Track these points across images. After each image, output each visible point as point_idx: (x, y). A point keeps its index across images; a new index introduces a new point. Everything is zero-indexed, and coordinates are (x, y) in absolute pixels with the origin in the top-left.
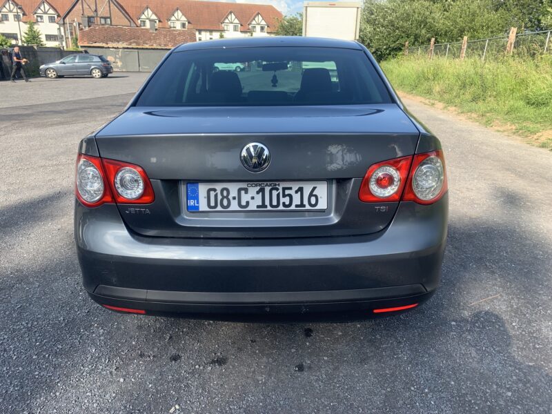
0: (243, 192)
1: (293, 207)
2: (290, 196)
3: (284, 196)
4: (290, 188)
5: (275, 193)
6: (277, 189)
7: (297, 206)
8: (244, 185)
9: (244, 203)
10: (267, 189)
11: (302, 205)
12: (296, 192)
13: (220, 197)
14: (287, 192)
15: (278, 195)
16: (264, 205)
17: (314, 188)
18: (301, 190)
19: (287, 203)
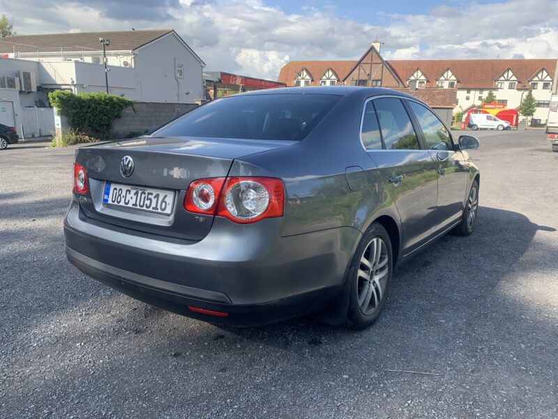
0: (128, 193)
1: (151, 209)
2: (151, 199)
3: (148, 199)
4: (152, 194)
5: (143, 196)
6: (145, 193)
7: (153, 208)
8: (129, 188)
9: (127, 201)
10: (140, 192)
11: (156, 208)
12: (155, 198)
13: (117, 195)
14: (150, 196)
15: (145, 198)
16: (135, 205)
17: (166, 196)
18: (157, 196)
19: (148, 205)
